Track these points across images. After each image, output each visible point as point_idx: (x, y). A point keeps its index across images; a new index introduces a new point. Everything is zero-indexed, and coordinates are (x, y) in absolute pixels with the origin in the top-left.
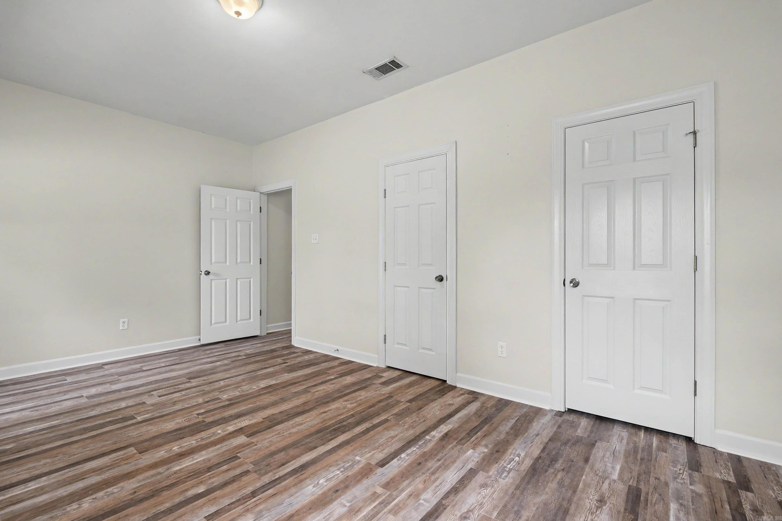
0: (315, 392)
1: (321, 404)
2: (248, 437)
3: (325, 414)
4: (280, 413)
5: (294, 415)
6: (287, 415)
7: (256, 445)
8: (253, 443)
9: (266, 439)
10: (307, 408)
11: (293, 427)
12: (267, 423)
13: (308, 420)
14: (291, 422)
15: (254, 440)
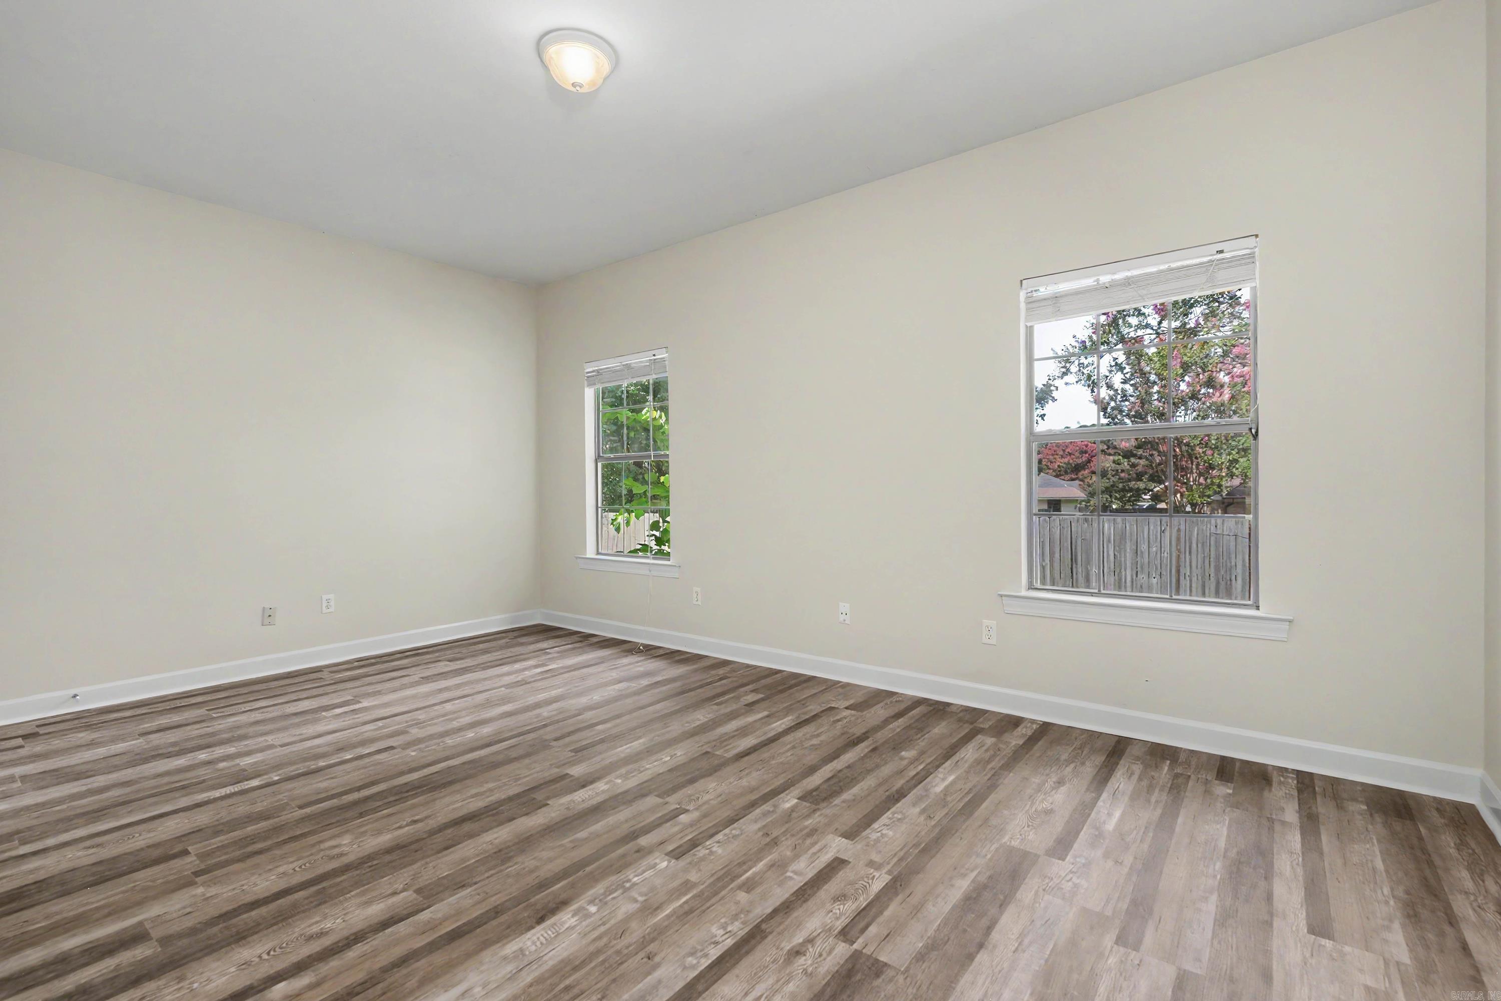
0: (402, 892)
1: (412, 843)
2: (567, 774)
3: (417, 818)
4: (514, 819)
5: (483, 814)
6: (497, 813)
7: (551, 765)
8: (558, 767)
9: (538, 772)
10: (449, 831)
11: (491, 790)
12: (539, 796)
13: (460, 804)
14: (494, 798)
15: (555, 771)
